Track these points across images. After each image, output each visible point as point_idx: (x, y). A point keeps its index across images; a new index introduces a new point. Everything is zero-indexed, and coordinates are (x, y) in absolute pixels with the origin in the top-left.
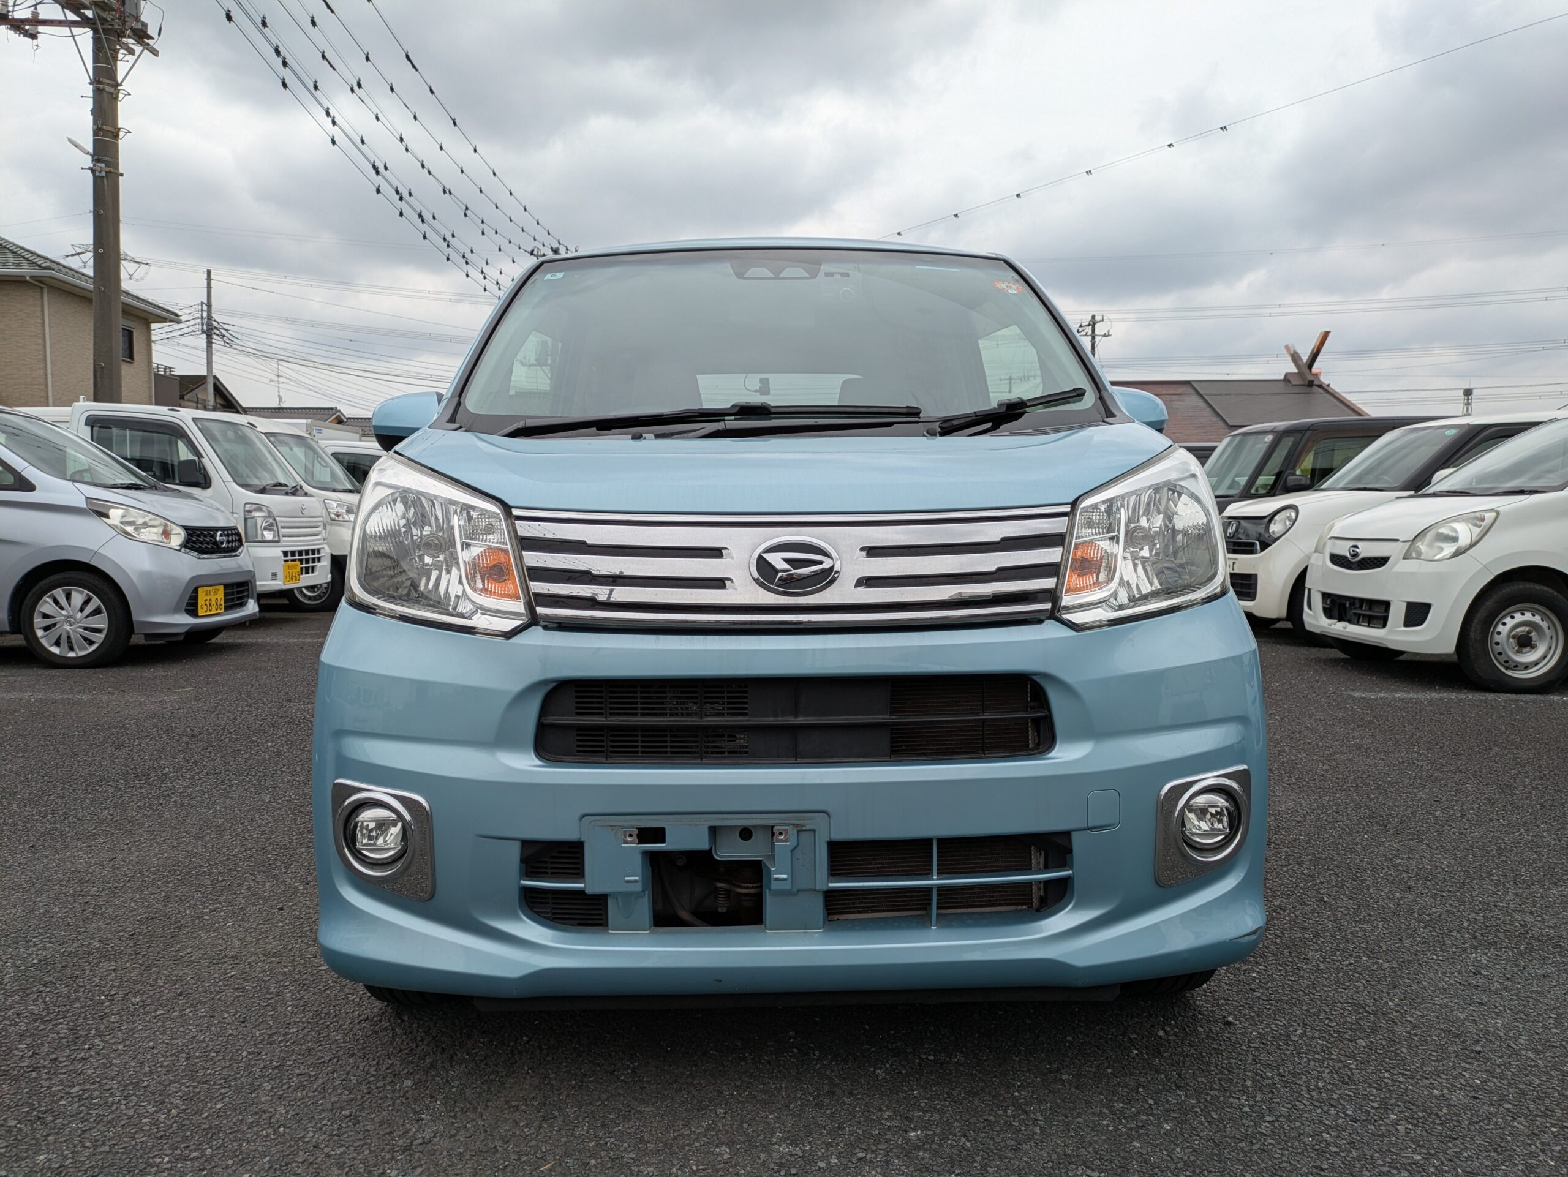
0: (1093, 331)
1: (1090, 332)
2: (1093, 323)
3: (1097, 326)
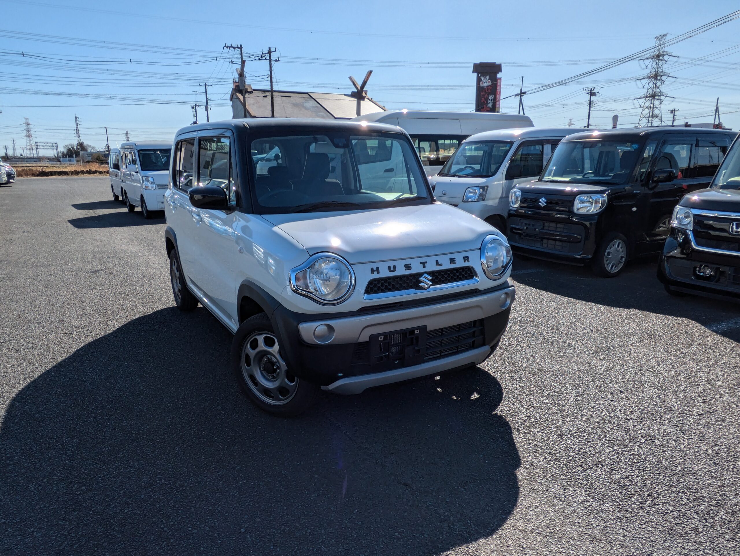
0: (270, 57)
1: (268, 58)
2: (270, 52)
3: (272, 54)
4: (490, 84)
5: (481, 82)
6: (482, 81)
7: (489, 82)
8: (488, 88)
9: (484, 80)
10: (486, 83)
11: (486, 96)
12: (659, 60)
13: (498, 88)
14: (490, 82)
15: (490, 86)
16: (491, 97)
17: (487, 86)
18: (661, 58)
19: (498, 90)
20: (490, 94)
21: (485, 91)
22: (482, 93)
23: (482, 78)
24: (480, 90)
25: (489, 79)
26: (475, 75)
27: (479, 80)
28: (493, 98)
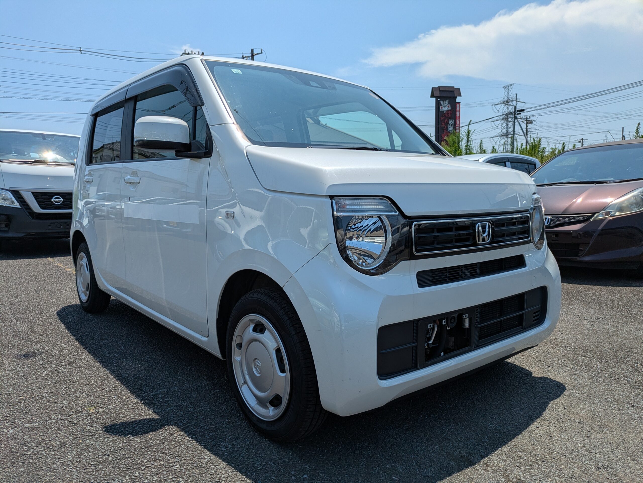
4: (450, 108)
5: (441, 107)
6: (441, 105)
7: (448, 106)
8: (448, 112)
9: (443, 104)
10: (445, 107)
11: (446, 120)
12: (508, 105)
13: (457, 113)
14: (450, 107)
15: (450, 110)
16: (451, 122)
17: (447, 111)
18: (510, 103)
19: (458, 115)
20: (450, 118)
21: (445, 116)
22: (442, 118)
23: (442, 102)
24: (439, 114)
25: (449, 104)
26: (434, 99)
27: (438, 105)
28: (453, 123)
